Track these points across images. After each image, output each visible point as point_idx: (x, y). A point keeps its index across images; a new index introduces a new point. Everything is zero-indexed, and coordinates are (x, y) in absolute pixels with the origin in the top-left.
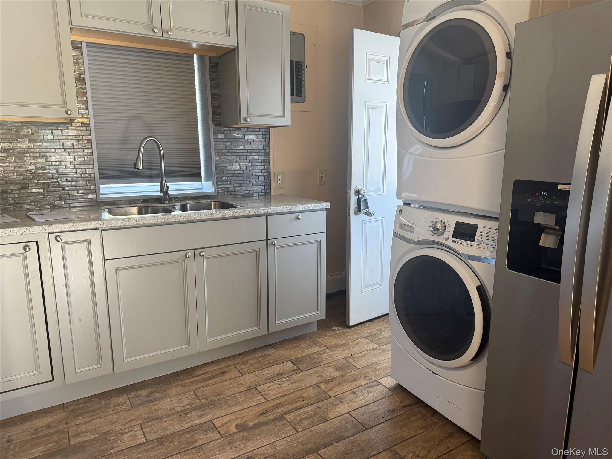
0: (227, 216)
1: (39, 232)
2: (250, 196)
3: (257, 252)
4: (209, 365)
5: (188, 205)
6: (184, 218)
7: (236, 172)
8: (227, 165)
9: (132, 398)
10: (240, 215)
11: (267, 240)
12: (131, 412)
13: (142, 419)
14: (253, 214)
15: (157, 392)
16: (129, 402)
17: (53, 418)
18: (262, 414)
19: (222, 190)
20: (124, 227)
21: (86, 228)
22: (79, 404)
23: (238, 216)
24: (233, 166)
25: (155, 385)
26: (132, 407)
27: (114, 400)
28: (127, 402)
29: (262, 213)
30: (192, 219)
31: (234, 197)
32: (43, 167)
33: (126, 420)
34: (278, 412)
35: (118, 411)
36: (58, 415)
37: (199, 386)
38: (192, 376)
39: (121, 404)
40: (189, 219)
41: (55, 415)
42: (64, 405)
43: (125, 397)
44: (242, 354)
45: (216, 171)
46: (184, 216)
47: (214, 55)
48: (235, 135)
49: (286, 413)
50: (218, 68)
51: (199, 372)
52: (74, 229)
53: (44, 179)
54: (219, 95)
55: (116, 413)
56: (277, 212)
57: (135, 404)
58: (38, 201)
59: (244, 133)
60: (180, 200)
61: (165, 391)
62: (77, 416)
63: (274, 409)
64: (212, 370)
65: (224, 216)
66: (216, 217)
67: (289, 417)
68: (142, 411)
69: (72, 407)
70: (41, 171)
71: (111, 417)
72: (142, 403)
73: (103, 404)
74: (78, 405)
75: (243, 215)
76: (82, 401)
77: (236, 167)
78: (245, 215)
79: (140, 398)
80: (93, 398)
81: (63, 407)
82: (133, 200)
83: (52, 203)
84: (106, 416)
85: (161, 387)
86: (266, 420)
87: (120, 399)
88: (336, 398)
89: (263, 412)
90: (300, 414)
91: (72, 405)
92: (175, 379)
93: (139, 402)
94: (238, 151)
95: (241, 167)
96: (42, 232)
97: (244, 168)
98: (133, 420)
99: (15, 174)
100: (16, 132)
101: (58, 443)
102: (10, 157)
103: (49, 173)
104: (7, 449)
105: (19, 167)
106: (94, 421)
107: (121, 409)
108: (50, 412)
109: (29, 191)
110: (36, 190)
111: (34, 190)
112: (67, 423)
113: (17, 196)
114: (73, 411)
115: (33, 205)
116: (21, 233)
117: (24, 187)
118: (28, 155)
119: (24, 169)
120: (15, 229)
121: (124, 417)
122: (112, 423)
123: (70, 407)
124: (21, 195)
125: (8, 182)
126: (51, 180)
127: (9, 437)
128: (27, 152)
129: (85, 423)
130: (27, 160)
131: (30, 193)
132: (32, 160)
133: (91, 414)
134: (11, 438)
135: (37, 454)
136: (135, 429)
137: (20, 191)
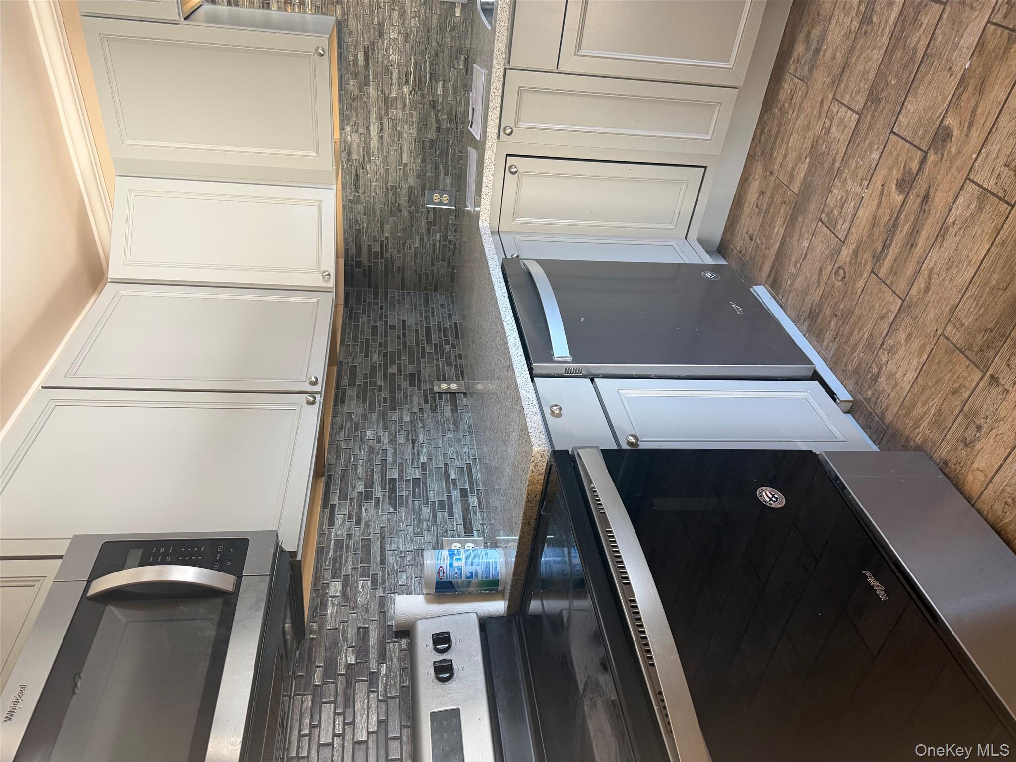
1: (493, 154)
9: (796, 70)
12: (811, 94)
13: (830, 89)
15: (812, 29)
16: (797, 80)
17: (757, 180)
22: (760, 138)
26: (806, 84)
27: (783, 96)
28: (795, 83)
33: (815, 110)
35: (798, 105)
36: (757, 172)
39: (793, 92)
41: (755, 174)
42: (750, 153)
43: (788, 77)
52: (498, 109)
55: (798, 111)
57: (805, 75)
58: (455, 90)
61: (818, 14)
62: (771, 156)
68: (820, 78)
69: (758, 148)
70: (412, 79)
71: (799, 121)
72: (810, 65)
73: (779, 113)
74: (760, 141)
76: (759, 132)
79: (803, 61)
80: (764, 117)
81: (751, 157)
84: (794, 125)
87: (786, 86)
91: (756, 147)
93: (806, 68)
96: (495, 150)
98: (822, 101)
99: (414, 112)
100: (354, 100)
101: (785, 202)
102: (390, 114)
103: (415, 69)
104: (757, 246)
105: (405, 106)
106: (790, 145)
107: (799, 100)
108: (748, 175)
109: (440, 100)
110: (440, 91)
111: (439, 93)
112: (771, 173)
113: (446, 116)
114: (763, 152)
115: (461, 99)
116: (490, 175)
117: (433, 104)
118: (387, 92)
119: (408, 101)
120: (484, 181)
121: (811, 107)
122: (807, 128)
123: (756, 151)
124: (444, 111)
125: (425, 123)
126: (425, 67)
127: (747, 233)
128: (382, 92)
129: (785, 156)
130: (394, 94)
131: (443, 98)
132: (395, 87)
133: (779, 138)
134: (749, 233)
135: (782, 231)
136: (835, 111)
137: (438, 111)
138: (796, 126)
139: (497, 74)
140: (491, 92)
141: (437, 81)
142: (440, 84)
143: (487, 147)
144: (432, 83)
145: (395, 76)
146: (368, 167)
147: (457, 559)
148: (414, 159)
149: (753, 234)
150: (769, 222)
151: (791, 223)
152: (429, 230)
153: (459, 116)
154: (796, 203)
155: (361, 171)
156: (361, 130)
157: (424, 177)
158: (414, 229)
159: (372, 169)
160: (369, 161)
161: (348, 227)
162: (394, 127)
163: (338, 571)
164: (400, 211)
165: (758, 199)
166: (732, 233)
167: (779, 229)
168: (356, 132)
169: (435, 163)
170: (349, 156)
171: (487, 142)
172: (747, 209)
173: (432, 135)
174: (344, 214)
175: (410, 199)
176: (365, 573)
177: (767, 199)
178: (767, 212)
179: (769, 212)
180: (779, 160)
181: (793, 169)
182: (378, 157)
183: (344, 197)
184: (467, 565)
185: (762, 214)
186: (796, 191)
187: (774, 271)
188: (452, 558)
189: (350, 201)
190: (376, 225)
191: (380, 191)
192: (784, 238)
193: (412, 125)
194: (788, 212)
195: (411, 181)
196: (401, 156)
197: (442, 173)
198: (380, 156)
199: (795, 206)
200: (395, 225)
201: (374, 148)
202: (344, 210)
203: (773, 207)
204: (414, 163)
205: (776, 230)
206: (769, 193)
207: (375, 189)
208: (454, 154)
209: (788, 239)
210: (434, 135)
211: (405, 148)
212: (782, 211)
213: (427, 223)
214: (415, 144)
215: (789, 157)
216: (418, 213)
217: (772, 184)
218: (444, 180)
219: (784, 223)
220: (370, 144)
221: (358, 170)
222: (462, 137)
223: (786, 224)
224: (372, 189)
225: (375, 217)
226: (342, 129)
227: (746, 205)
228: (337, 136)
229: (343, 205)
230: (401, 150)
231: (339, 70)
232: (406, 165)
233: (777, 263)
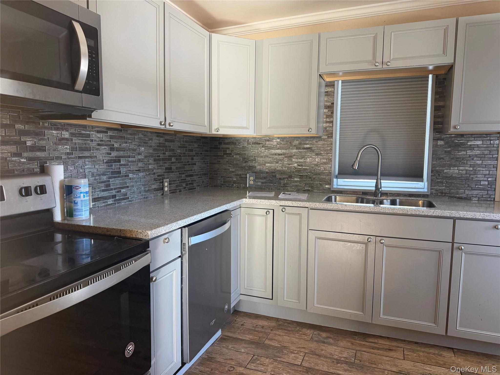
3: (440, 252)
4: (384, 339)
5: (398, 200)
7: (454, 175)
8: (444, 169)
9: (315, 334)
10: (423, 214)
11: (453, 243)
12: (306, 343)
13: (309, 351)
14: (438, 215)
15: (332, 339)
16: (311, 336)
17: (268, 324)
19: (437, 191)
20: (323, 209)
21: (299, 206)
22: (286, 323)
23: (421, 215)
24: (450, 169)
25: (335, 333)
26: (310, 340)
27: (304, 330)
28: (310, 335)
29: (449, 216)
30: (375, 211)
31: (448, 198)
32: (301, 165)
33: (300, 345)
35: (301, 338)
36: (272, 323)
37: (363, 349)
38: (364, 341)
39: (306, 334)
41: (270, 322)
42: (279, 319)
43: (312, 331)
44: (417, 344)
45: (431, 173)
48: (457, 141)
50: (445, 84)
51: (371, 340)
52: (292, 205)
53: (301, 173)
54: (443, 107)
55: (299, 338)
56: (467, 217)
57: (313, 339)
58: (296, 186)
59: (468, 139)
60: (394, 195)
61: (338, 340)
62: (279, 329)
64: (383, 343)
65: (406, 213)
66: (399, 212)
68: (313, 345)
70: (300, 167)
71: (295, 339)
72: (318, 340)
73: (297, 330)
74: (285, 323)
75: (426, 214)
76: (288, 322)
77: (454, 171)
79: (319, 337)
80: (295, 323)
81: (277, 320)
82: (356, 192)
83: (304, 188)
84: (293, 337)
85: (337, 337)
87: (308, 331)
91: (282, 321)
92: (351, 336)
93: (317, 339)
94: (458, 156)
95: (460, 171)
96: (275, 204)
97: (464, 172)
98: (304, 348)
99: (287, 169)
100: (290, 143)
101: (260, 338)
102: (285, 158)
103: (304, 169)
104: (239, 328)
105: (289, 164)
106: (284, 337)
107: (303, 338)
108: (269, 319)
109: (292, 180)
110: (296, 179)
111: (295, 179)
112: (272, 330)
113: (286, 182)
114: (280, 325)
115: (293, 188)
116: (265, 203)
117: (290, 177)
118: (294, 157)
119: (291, 166)
120: (263, 200)
121: (301, 343)
122: (293, 343)
123: (280, 322)
124: (288, 181)
125: (283, 173)
126: (305, 173)
127: (244, 323)
128: (294, 155)
129: (279, 335)
130: (293, 160)
131: (293, 181)
132: (296, 160)
133: (286, 331)
134: (244, 324)
135: (247, 339)
136: (301, 354)
137: (288, 179)
139: (306, 204)
140: (299, 202)
141: (299, 178)
142: (299, 180)
143: (277, 201)
144: (299, 176)
145: (301, 160)
146: (263, 149)
147: (84, 196)
148: (268, 169)
149: (244, 325)
150: (250, 332)
151: (251, 342)
152: (237, 175)
153: (286, 188)
154: (261, 343)
155: (261, 145)
156: (278, 146)
157: (260, 173)
158: (237, 168)
159: (262, 150)
160: (266, 149)
161: (237, 139)
162: (281, 160)
163: (74, 136)
164: (245, 162)
165: (260, 325)
166: (243, 316)
167: (248, 337)
168: (277, 144)
169: (266, 178)
170: (267, 140)
171: (279, 201)
172: (255, 321)
173: (278, 176)
174: (243, 137)
175: (250, 166)
176: (73, 149)
177: (260, 329)
178: (255, 331)
179: (255, 332)
180: (277, 333)
181: (274, 340)
182: (267, 153)
183: (250, 138)
184: (82, 201)
185: (253, 329)
186: (266, 342)
187: (229, 338)
188: (85, 193)
189: (248, 141)
190: (238, 152)
191: (253, 153)
192: (244, 340)
193: (281, 168)
194: (256, 340)
195: (258, 167)
196: (269, 163)
197: (262, 181)
198: (268, 154)
199: (259, 343)
200: (239, 160)
201: (271, 151)
202: (244, 138)
203: (257, 333)
204: (266, 169)
205: (247, 336)
206: (263, 330)
207: (254, 151)
208: (270, 186)
209: (244, 342)
210: (278, 177)
211: (272, 165)
212: (256, 337)
213: (240, 174)
214: (274, 169)
215: (279, 337)
216: (245, 170)
217: (267, 331)
218: (260, 182)
219: (250, 339)
220: (272, 150)
221: (262, 144)
222: (278, 189)
223: (250, 340)
224: (254, 150)
225: (242, 151)
226: (278, 138)
227: (256, 320)
228: (275, 136)
229: (246, 137)
230: (271, 163)
231: (302, 137)
232: (265, 165)
233: (232, 339)
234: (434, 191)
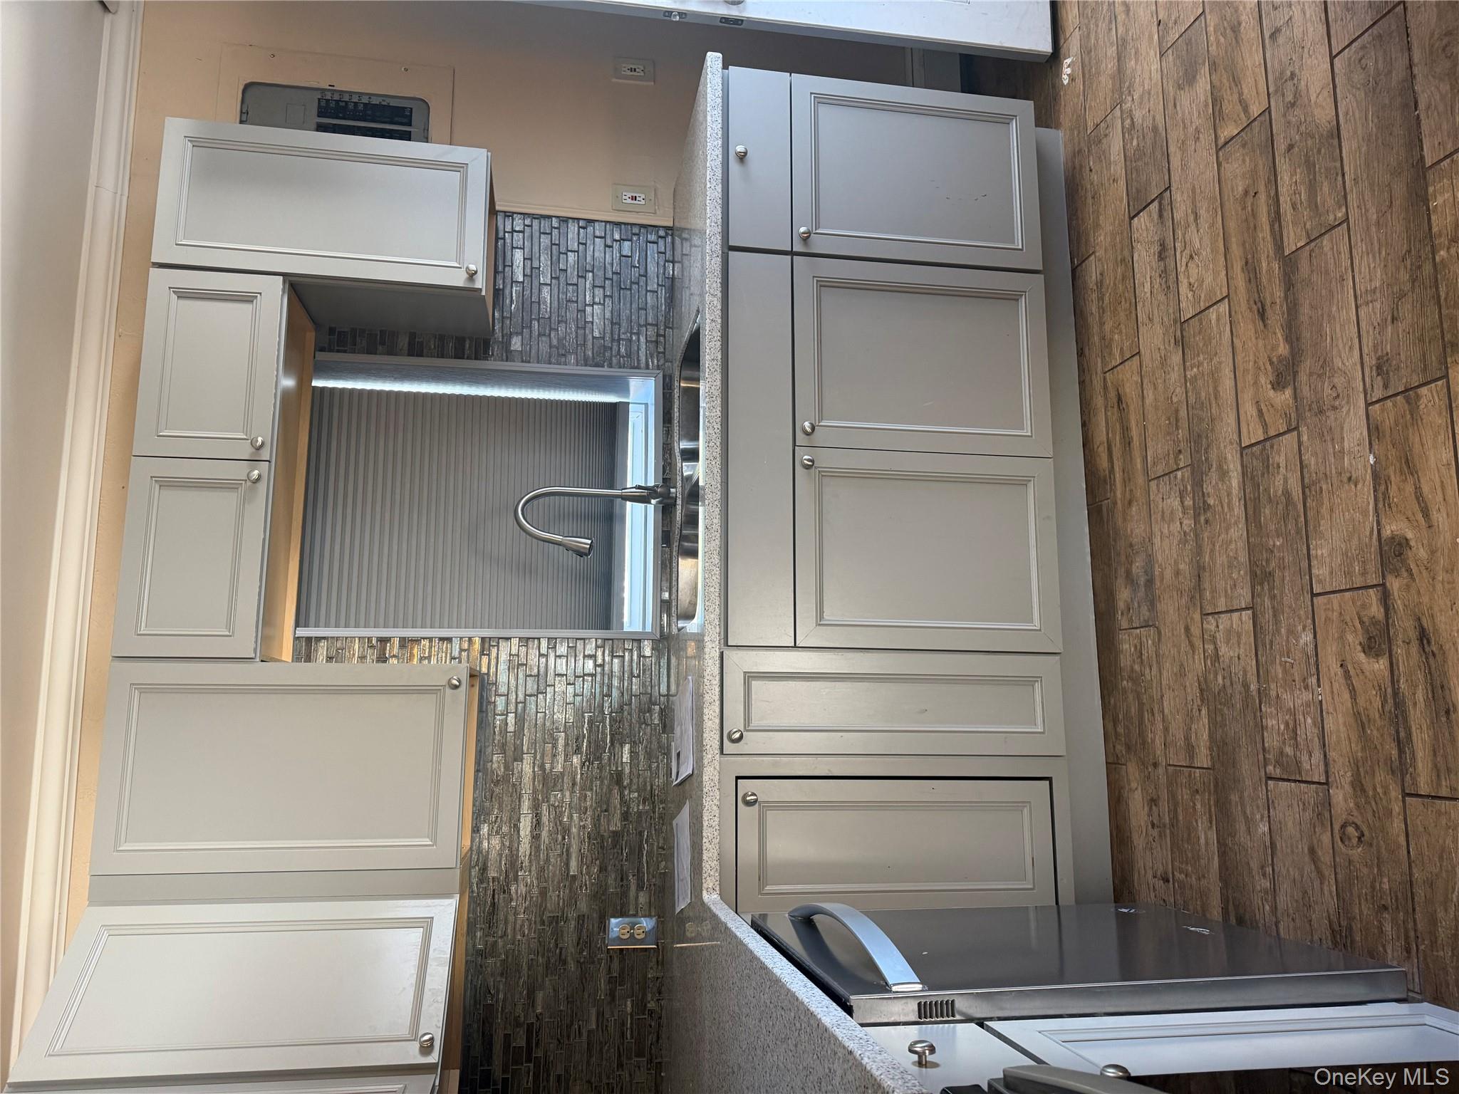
0: (720, 357)
1: (716, 773)
2: (672, 287)
3: (821, 286)
4: (1090, 433)
5: (685, 445)
6: (713, 463)
7: (608, 315)
8: (590, 337)
9: (1131, 621)
10: (719, 321)
11: (792, 253)
12: (1166, 632)
13: (1191, 609)
14: (719, 285)
15: (1131, 565)
16: (1138, 631)
17: (1136, 789)
18: (1262, 314)
19: (652, 357)
20: (722, 598)
21: (718, 678)
22: (1116, 731)
23: (722, 327)
24: (592, 323)
25: (1109, 566)
26: (1153, 625)
27: (1125, 661)
28: (1137, 634)
29: (719, 259)
30: (718, 444)
31: (672, 328)
32: (577, 739)
33: (1183, 645)
34: (1270, 270)
35: (1154, 655)
36: (1131, 778)
37: (1139, 466)
38: (1110, 478)
39: (1138, 647)
40: (719, 449)
41: (1129, 784)
42: (1109, 761)
43: (1123, 636)
44: (1082, 349)
45: (603, 366)
46: (709, 461)
47: (311, 336)
48: (513, 306)
49: (1279, 246)
50: (346, 330)
51: (1103, 463)
52: (718, 703)
53: (604, 740)
54: (413, 336)
55: (1158, 663)
56: (720, 217)
57: (1146, 618)
58: (649, 755)
59: (508, 281)
60: (669, 460)
61: (1131, 545)
62: (1144, 743)
63: (1256, 278)
64: (1104, 429)
65: (719, 363)
66: (718, 383)
67: (1293, 239)
68: (1170, 608)
69: (1118, 747)
70: (585, 744)
71: (1165, 674)
72: (1148, 603)
73: (1130, 684)
74: (1117, 735)
75: (719, 312)
76: (1110, 726)
77: (595, 315)
78: (719, 307)
79: (1136, 604)
80: (1109, 702)
81: (1113, 765)
82: (663, 563)
83: (655, 729)
84: (1161, 684)
85: (1119, 554)
86: (1281, 306)
87: (1126, 646)
88: (1276, 91)
89: (1258, 311)
90: (1294, 207)
91: (1114, 747)
92: (1105, 520)
93: (1144, 610)
94: (555, 304)
95: (597, 300)
96: (717, 768)
97: (599, 292)
98: (1187, 629)
99: (589, 793)
100: (497, 783)
101: (1197, 791)
102: (552, 799)
103: (590, 730)
104: (1182, 886)
105: (574, 784)
106: (1166, 711)
107: (1152, 650)
108: (1120, 792)
109: (627, 770)
110: (626, 757)
111: (624, 760)
112: (1155, 765)
113: (636, 794)
114: (1129, 748)
115: (658, 766)
117: (618, 778)
118: (548, 766)
119: (579, 776)
121: (1174, 646)
122: (1182, 673)
123: (1118, 751)
124: (634, 787)
125: (605, 807)
126: (604, 726)
127: (1155, 877)
128: (542, 767)
129: (1166, 730)
130: (559, 768)
131: (631, 768)
132: (561, 759)
133: (1146, 713)
134: (1159, 874)
135: (1213, 836)
136: (1213, 628)
137: (625, 788)
138: (1164, 683)
139: (711, 673)
141: (621, 744)
142: (627, 748)
143: (706, 762)
144: (614, 748)
145: (561, 742)
146: (513, 888)
148: (588, 867)
149: (1166, 873)
150: (1185, 835)
151: (1222, 814)
152: (612, 994)
153: (657, 792)
154: (1216, 779)
155: (501, 898)
156: (505, 829)
157: (603, 897)
158: (586, 996)
159: (519, 892)
160: (516, 878)
161: (472, 1002)
162: (559, 816)
164: (565, 962)
165: (1150, 814)
166: (1130, 892)
167: (1206, 835)
168: (497, 833)
169: (622, 870)
170: (482, 874)
172: (1139, 841)
173: (616, 825)
174: (466, 977)
175: (580, 939)
177: (1164, 806)
178: (1173, 825)
179: (1177, 820)
180: (1159, 742)
181: (1187, 738)
182: (530, 871)
183: (470, 946)
185: (1168, 831)
186: (1206, 763)
187: (1231, 907)
189: (480, 953)
190: (521, 993)
191: (530, 929)
192: (1222, 844)
193: (585, 813)
194: (1209, 800)
195: (583, 906)
196: (567, 865)
197: (633, 888)
198: (533, 868)
199: (1216, 786)
200: (554, 990)
201: (525, 856)
202: (467, 971)
203: (1180, 810)
204: (588, 873)
205: (1202, 841)
206: (1164, 795)
207: (522, 926)
208: (650, 853)
209: (1229, 842)
210: (619, 825)
211: (574, 849)
212: (1199, 806)
213: (609, 982)
214: (589, 843)
215: (1173, 728)
216: (593, 962)
217: (1163, 780)
218: (637, 898)
219: (1211, 823)
220: (518, 850)
221: (496, 896)
222: (663, 824)
223: (1214, 822)
224: (518, 926)
225: (520, 978)
226: (476, 830)
227: (1135, 836)
228: (467, 843)
229: (467, 962)
230: (567, 855)
231: (478, 741)
232: (574, 876)
233: (1230, 891)
234: (653, 363)
